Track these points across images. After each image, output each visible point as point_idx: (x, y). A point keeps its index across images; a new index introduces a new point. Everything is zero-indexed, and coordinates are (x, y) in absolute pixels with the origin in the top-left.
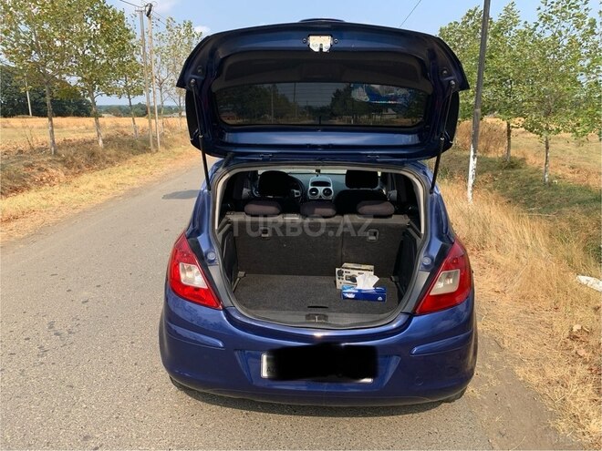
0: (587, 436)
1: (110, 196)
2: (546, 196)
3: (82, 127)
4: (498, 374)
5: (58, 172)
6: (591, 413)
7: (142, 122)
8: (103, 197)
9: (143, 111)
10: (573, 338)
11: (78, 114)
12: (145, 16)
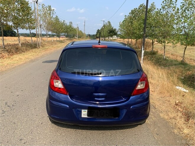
0: (183, 134)
1: (24, 62)
2: (164, 63)
3: (13, 40)
4: (155, 116)
5: (6, 54)
6: (184, 127)
7: (34, 39)
8: (22, 62)
9: (34, 35)
10: (177, 105)
11: (11, 36)
12: (35, 3)
